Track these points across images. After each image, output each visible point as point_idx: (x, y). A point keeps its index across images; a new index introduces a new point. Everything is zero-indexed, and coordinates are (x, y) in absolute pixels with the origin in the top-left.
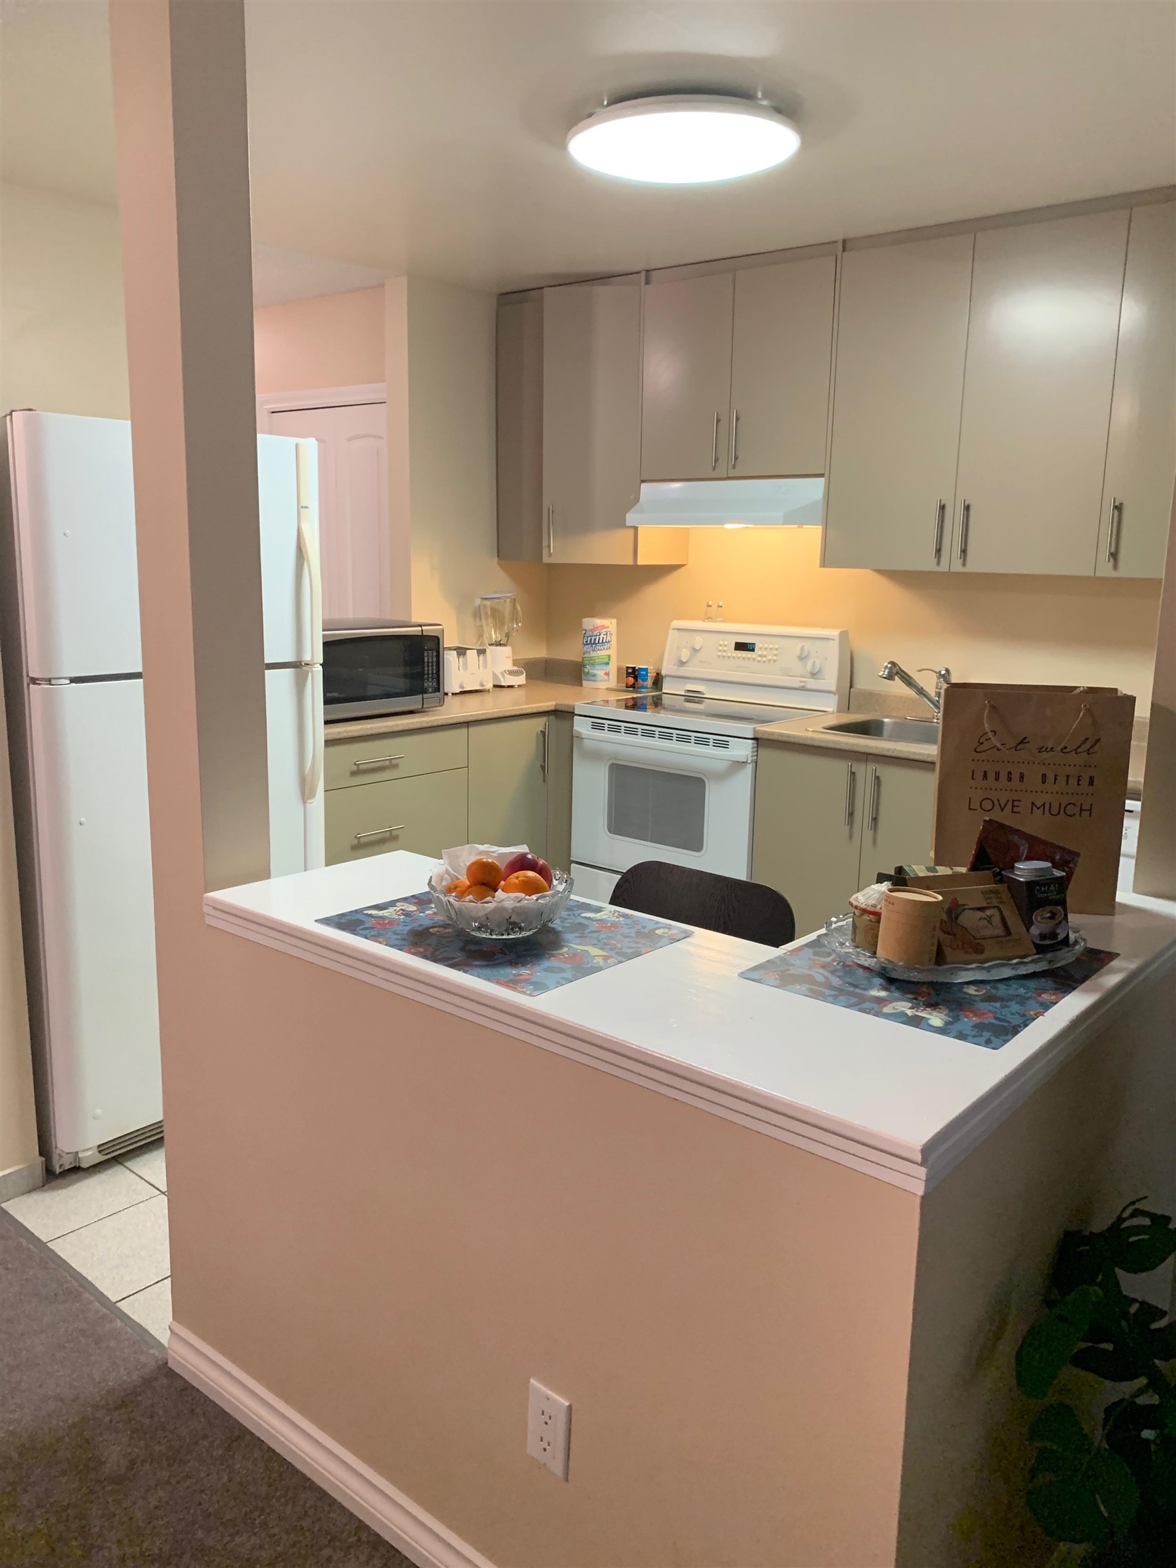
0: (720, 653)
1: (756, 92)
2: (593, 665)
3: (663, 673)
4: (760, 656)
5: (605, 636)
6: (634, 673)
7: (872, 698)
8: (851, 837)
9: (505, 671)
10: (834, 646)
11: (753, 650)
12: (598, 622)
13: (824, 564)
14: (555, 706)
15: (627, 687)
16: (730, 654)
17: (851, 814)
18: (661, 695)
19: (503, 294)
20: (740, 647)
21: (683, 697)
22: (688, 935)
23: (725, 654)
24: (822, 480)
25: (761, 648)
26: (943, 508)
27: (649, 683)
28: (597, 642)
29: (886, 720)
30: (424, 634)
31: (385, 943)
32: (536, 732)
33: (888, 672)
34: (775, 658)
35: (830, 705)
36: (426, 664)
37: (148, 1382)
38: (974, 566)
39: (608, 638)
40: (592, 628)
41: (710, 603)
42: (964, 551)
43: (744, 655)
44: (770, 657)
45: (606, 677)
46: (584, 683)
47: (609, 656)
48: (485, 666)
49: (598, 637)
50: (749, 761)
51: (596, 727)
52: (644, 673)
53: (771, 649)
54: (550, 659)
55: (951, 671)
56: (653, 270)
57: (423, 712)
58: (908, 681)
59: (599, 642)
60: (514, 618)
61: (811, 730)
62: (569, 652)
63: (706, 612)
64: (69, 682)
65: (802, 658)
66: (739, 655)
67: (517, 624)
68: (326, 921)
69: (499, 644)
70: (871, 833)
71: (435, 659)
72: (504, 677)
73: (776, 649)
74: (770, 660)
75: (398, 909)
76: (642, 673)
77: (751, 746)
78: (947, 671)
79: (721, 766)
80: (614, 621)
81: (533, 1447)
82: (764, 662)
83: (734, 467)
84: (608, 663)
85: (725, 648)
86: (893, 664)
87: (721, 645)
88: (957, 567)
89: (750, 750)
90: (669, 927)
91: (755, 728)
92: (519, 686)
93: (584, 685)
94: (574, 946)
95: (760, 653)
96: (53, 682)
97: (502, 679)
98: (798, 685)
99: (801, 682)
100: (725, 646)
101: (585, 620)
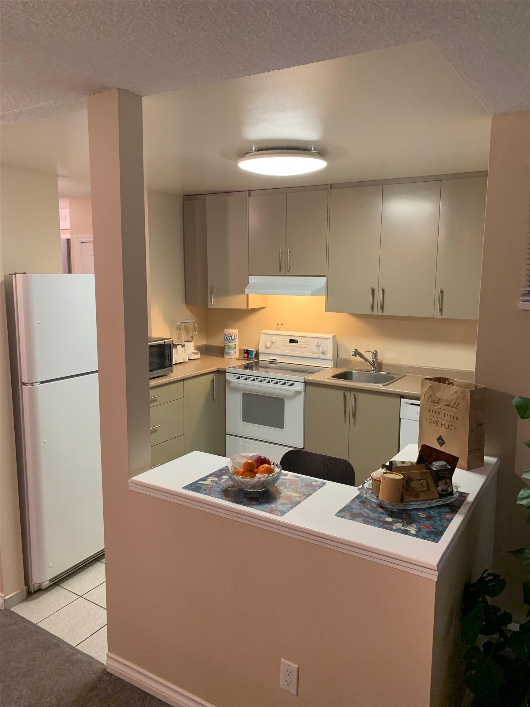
0: (283, 344)
1: (311, 148)
2: (229, 349)
3: (259, 352)
4: (300, 345)
5: (234, 337)
6: (247, 352)
7: (346, 362)
8: (345, 421)
9: (192, 353)
10: (331, 341)
11: (297, 343)
12: (231, 331)
13: (327, 311)
14: (217, 369)
15: (244, 358)
16: (287, 344)
17: (345, 412)
18: (258, 361)
19: (185, 196)
20: (292, 341)
21: (268, 362)
22: (324, 484)
23: (285, 344)
24: (325, 278)
25: (300, 342)
26: (374, 290)
27: (253, 356)
28: (230, 339)
29: (353, 371)
30: (165, 343)
31: (215, 497)
32: (210, 381)
33: (354, 354)
34: (306, 346)
35: (330, 365)
36: (166, 356)
37: (100, 679)
38: (387, 312)
39: (235, 337)
40: (228, 333)
41: (278, 323)
42: (383, 307)
43: (294, 345)
44: (304, 346)
45: (235, 354)
46: (225, 356)
47: (236, 345)
48: (185, 352)
49: (231, 337)
50: (303, 391)
51: (236, 377)
52: (252, 352)
53: (305, 342)
54: (209, 345)
55: (378, 351)
56: (252, 190)
57: (165, 376)
58: (362, 356)
59: (231, 339)
60: (195, 330)
61: (327, 378)
62: (217, 342)
63: (277, 327)
64: (39, 383)
65: (318, 346)
66: (291, 345)
67: (195, 332)
68: (186, 488)
69: (188, 341)
70: (353, 419)
71: (169, 354)
72: (191, 355)
73: (307, 342)
74: (304, 347)
75: (211, 480)
76: (251, 352)
77: (303, 385)
78: (376, 351)
79: (291, 393)
80: (237, 330)
81: (282, 684)
82: (302, 347)
83: (288, 271)
84: (235, 348)
85: (285, 342)
86: (356, 350)
87: (283, 341)
88: (380, 313)
89: (303, 387)
90: (315, 481)
91: (304, 378)
92: (198, 359)
93: (225, 357)
94: (285, 492)
95: (300, 344)
96: (33, 384)
97: (191, 356)
98: (316, 357)
99: (318, 356)
100: (285, 341)
101: (225, 330)
